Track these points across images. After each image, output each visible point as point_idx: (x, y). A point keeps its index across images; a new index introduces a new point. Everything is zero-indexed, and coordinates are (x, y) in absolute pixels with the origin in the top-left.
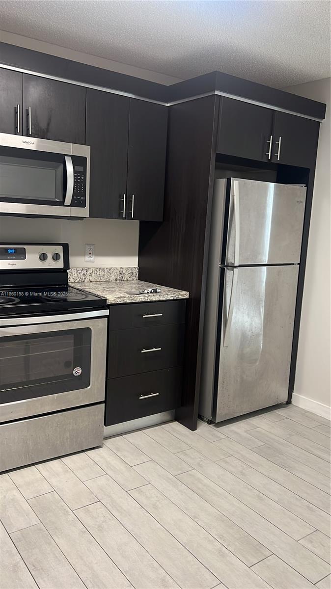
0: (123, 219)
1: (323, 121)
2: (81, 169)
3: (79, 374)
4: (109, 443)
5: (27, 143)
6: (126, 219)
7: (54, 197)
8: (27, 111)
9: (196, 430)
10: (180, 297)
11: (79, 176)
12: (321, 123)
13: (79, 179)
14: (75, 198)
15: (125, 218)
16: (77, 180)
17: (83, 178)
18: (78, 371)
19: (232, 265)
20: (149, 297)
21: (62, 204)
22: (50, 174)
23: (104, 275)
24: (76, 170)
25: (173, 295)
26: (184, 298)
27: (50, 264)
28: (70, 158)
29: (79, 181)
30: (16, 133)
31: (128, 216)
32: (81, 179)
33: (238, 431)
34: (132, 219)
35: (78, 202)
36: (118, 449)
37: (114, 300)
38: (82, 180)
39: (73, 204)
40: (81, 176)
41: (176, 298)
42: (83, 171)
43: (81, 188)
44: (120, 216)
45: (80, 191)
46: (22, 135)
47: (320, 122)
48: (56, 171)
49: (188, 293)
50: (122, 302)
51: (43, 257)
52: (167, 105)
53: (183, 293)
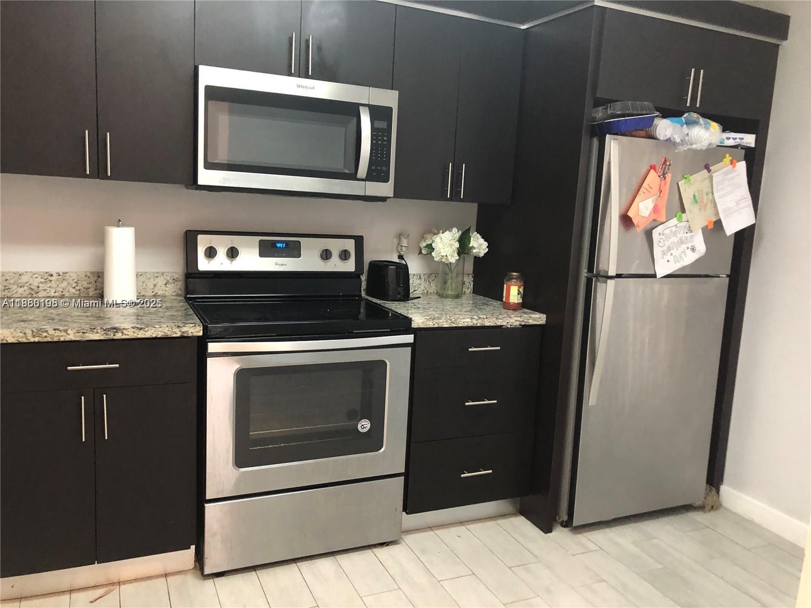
0: (447, 200)
1: (784, 44)
2: (382, 125)
3: (367, 429)
4: (409, 539)
5: (303, 87)
6: (452, 201)
7: (342, 167)
8: (307, 41)
9: (551, 532)
10: (531, 322)
11: (380, 136)
12: (780, 47)
13: (380, 140)
14: (373, 168)
15: (451, 199)
16: (377, 142)
17: (385, 138)
18: (364, 425)
19: (605, 275)
20: (480, 321)
21: (353, 176)
22: (338, 133)
23: (420, 284)
24: (375, 126)
25: (519, 319)
26: (538, 323)
27: (336, 265)
28: (367, 109)
29: (380, 142)
30: (290, 74)
31: (455, 197)
32: (383, 140)
33: (620, 540)
34: (461, 200)
35: (377, 173)
36: (423, 552)
37: (423, 323)
38: (385, 141)
39: (371, 177)
40: (383, 136)
41: (523, 323)
42: (386, 127)
43: (382, 154)
44: (442, 197)
45: (382, 157)
46: (299, 77)
47: (779, 45)
48: (346, 128)
49: (545, 316)
50: (436, 326)
51: (326, 255)
52: (522, 28)
53: (537, 315)
